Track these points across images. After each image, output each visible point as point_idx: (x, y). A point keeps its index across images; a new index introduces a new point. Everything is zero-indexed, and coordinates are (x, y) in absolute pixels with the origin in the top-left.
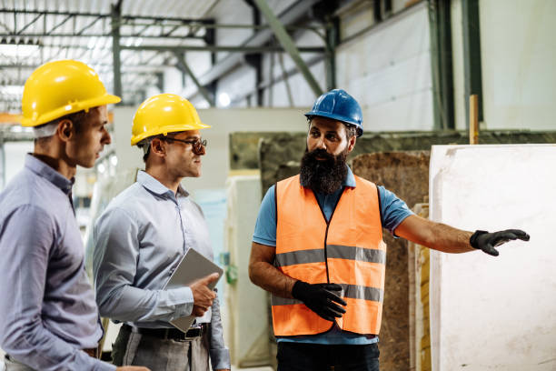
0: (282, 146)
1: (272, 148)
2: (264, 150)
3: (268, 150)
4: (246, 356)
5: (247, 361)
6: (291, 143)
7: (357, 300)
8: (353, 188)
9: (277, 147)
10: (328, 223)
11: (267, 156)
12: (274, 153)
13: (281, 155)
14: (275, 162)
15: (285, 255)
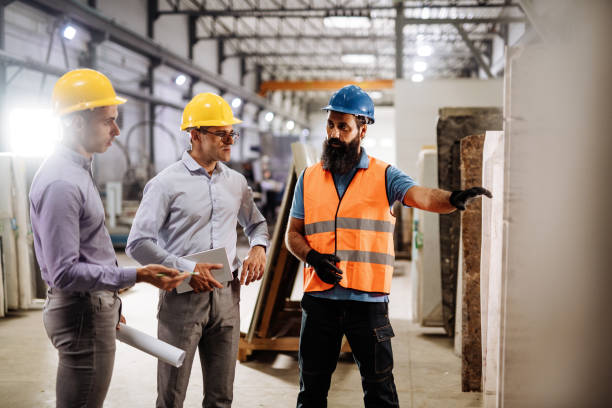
0: (459, 123)
1: (448, 126)
2: (440, 127)
3: (444, 126)
4: (429, 316)
5: (432, 321)
6: (467, 120)
7: (362, 264)
8: (365, 169)
9: (453, 123)
10: (340, 199)
11: (443, 132)
12: (451, 129)
13: (457, 131)
14: (452, 137)
15: (315, 225)
